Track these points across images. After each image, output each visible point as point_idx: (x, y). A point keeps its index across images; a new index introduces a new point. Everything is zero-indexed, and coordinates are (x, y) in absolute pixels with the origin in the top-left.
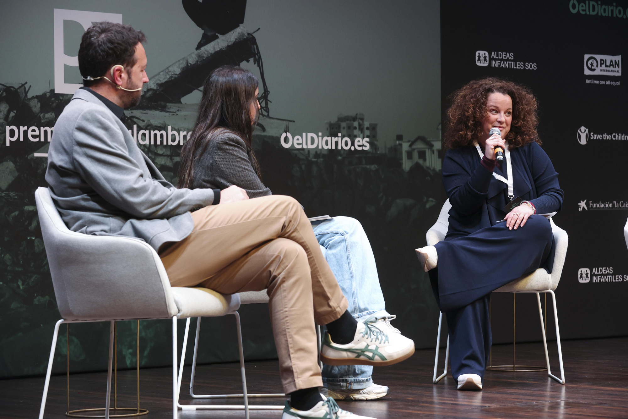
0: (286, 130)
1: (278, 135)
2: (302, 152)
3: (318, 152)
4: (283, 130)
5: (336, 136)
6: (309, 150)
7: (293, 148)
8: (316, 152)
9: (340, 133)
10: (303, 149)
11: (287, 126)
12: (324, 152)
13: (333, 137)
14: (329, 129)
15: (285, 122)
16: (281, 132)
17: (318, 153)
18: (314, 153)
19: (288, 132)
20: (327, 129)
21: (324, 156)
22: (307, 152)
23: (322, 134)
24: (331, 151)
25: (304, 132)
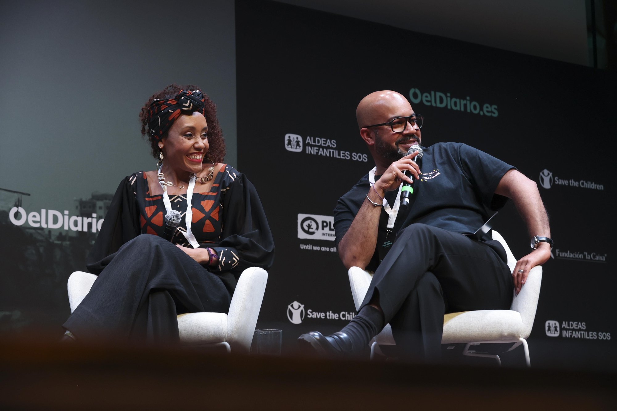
0: (17, 203)
1: (4, 209)
2: (39, 231)
3: (64, 234)
4: (14, 203)
5: (89, 216)
6: (50, 231)
7: (26, 227)
8: (60, 234)
9: (95, 213)
10: (41, 228)
11: (19, 199)
12: (71, 234)
13: (85, 217)
14: (79, 208)
15: (16, 195)
16: (10, 206)
17: (62, 235)
18: (57, 234)
19: (21, 206)
20: (77, 207)
21: (71, 239)
22: (47, 232)
23: (69, 213)
24: (81, 233)
25: (44, 208)
